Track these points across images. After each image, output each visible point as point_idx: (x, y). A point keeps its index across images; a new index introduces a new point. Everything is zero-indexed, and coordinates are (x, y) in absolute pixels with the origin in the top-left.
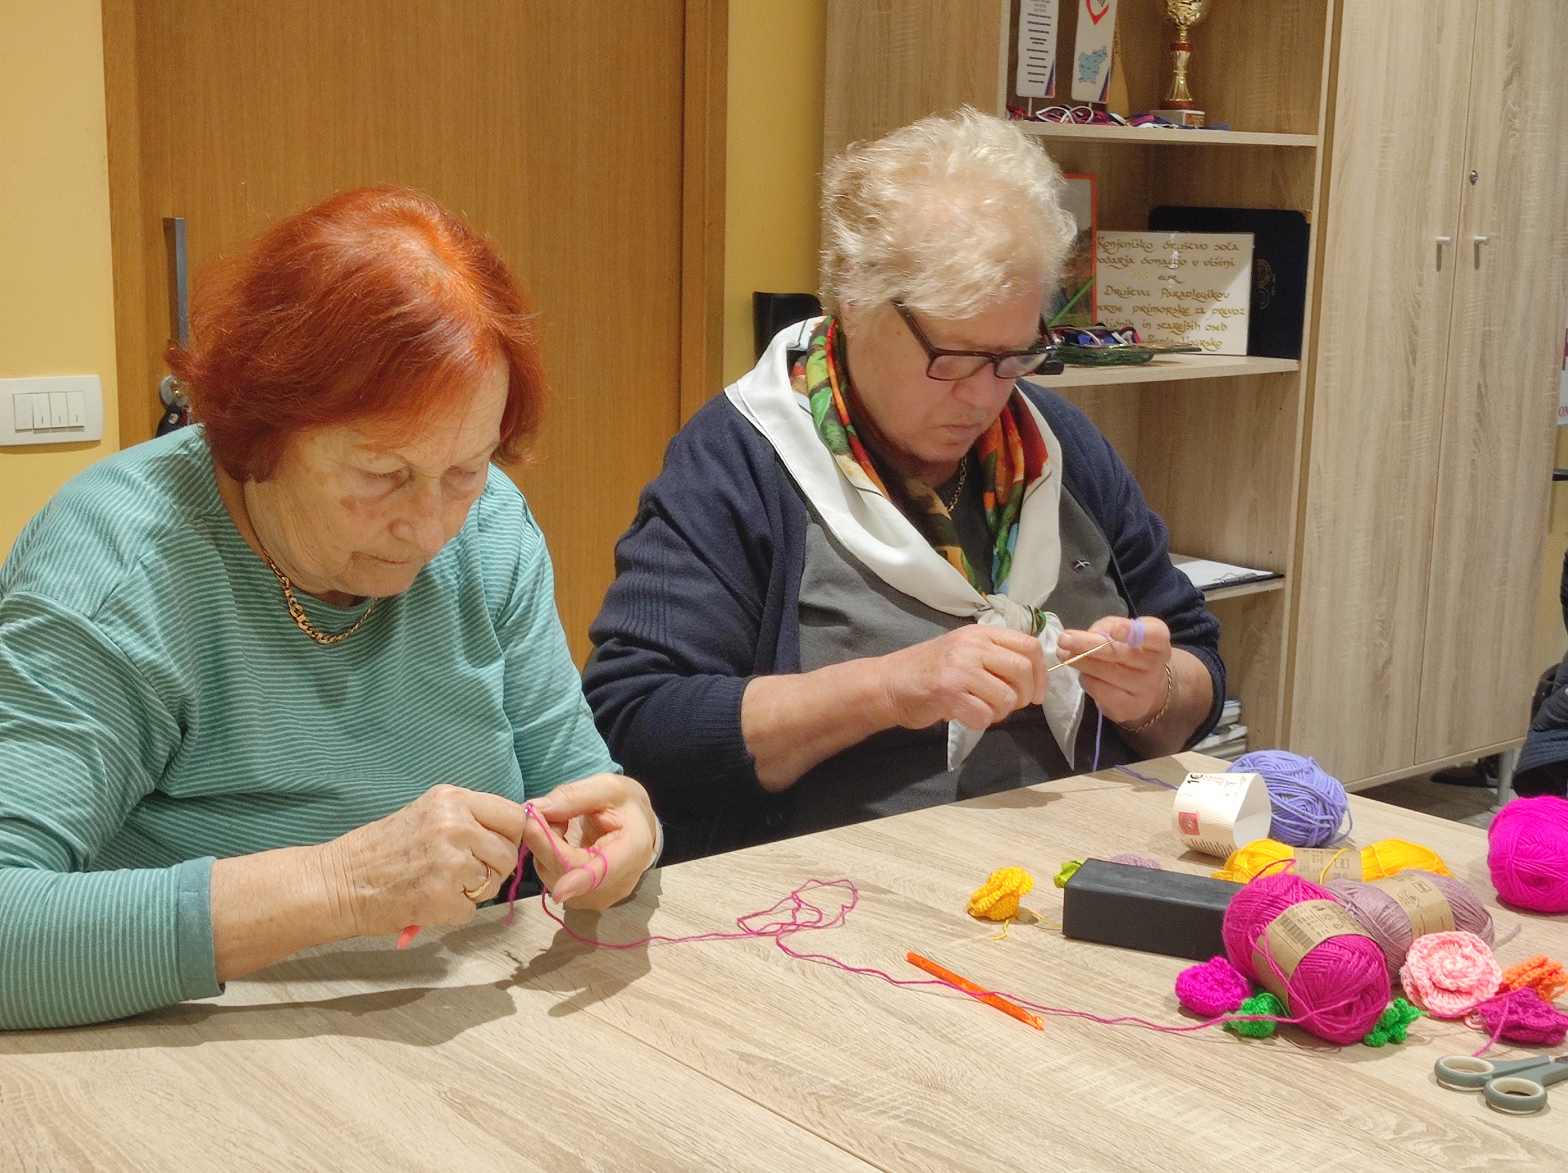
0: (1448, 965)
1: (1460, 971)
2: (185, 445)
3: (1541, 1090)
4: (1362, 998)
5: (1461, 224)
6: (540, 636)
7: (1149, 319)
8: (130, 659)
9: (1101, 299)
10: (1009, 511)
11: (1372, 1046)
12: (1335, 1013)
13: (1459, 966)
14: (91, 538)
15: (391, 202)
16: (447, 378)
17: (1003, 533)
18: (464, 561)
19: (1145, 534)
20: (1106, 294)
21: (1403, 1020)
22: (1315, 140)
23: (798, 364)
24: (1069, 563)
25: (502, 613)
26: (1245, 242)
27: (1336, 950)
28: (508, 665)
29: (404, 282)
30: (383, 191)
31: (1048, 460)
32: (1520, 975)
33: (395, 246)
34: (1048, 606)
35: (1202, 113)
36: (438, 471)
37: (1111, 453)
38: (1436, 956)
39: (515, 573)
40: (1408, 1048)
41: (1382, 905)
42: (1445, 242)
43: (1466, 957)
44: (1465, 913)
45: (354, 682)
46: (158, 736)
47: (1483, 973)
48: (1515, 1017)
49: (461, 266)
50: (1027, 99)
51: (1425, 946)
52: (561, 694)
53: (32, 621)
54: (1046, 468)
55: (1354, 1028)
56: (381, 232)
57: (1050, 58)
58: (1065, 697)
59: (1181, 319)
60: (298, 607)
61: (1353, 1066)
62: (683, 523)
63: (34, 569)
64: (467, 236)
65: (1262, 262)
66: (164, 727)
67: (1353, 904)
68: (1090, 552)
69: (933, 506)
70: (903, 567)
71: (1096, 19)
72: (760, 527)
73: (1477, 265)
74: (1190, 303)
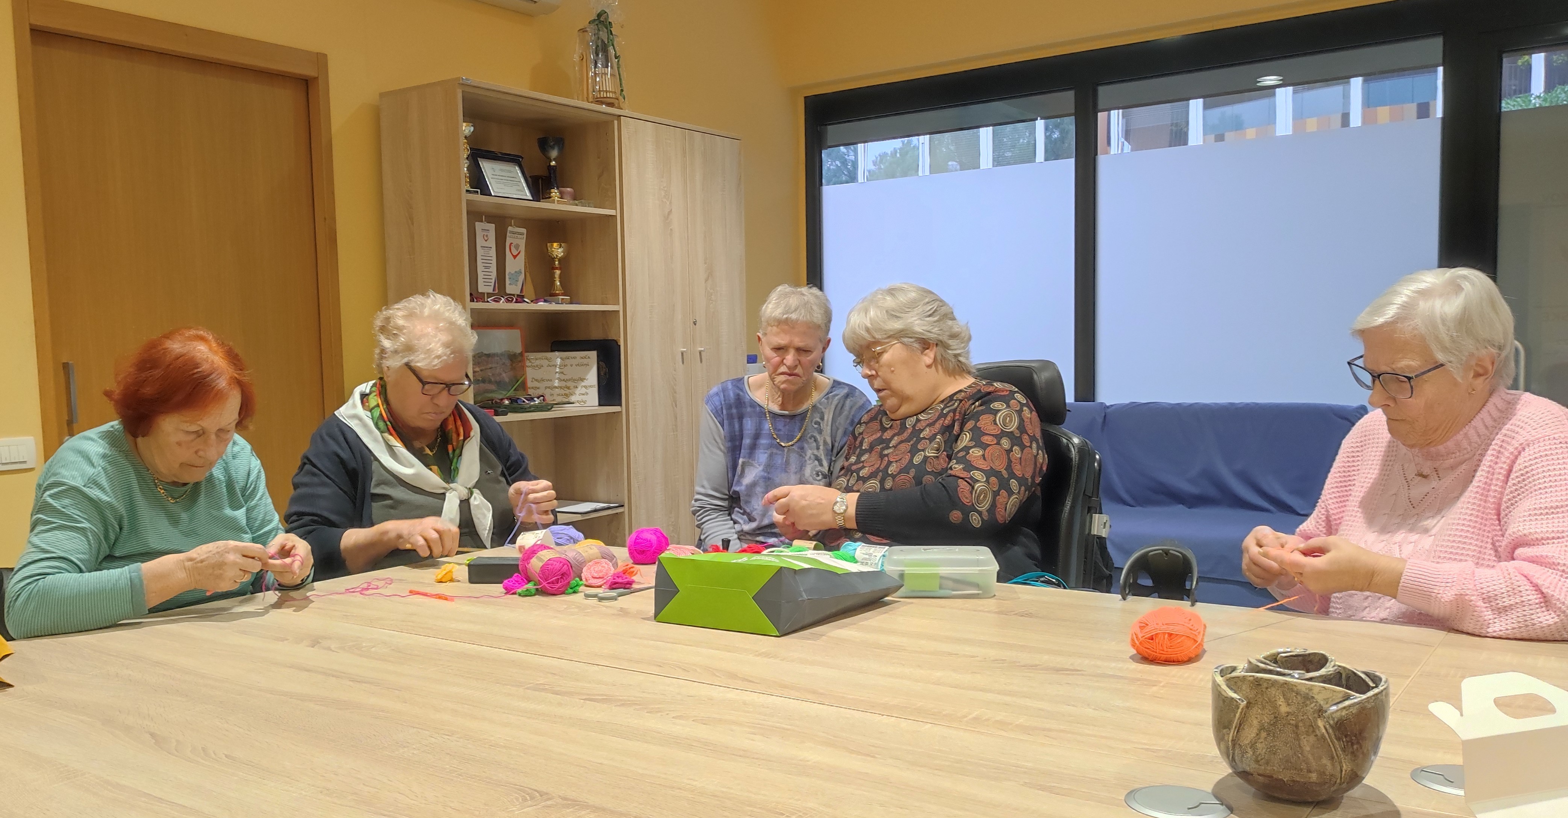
0: (596, 569)
1: (599, 572)
2: (112, 427)
4: (562, 577)
5: (692, 343)
6: (260, 499)
7: (552, 392)
8: (100, 500)
9: (530, 384)
10: (457, 452)
11: (564, 594)
12: (552, 583)
14: (80, 459)
15: (193, 332)
16: (216, 394)
17: (455, 460)
18: (227, 470)
19: (519, 460)
20: (532, 381)
21: (578, 586)
22: (618, 308)
23: (365, 399)
24: (483, 471)
25: (244, 489)
26: (593, 354)
27: (552, 562)
28: (248, 510)
29: (199, 361)
30: (190, 328)
31: (473, 431)
33: (195, 348)
34: (476, 486)
35: (569, 298)
36: (215, 430)
37: (502, 430)
38: (593, 567)
39: (249, 475)
41: (574, 553)
42: (684, 351)
43: (602, 567)
44: (606, 556)
45: (184, 516)
46: (111, 531)
47: (608, 571)
49: (221, 354)
50: (484, 293)
51: (590, 566)
52: (271, 521)
53: (60, 489)
54: (472, 434)
56: (189, 343)
57: (494, 275)
58: (483, 521)
59: (567, 391)
60: (161, 487)
62: (319, 465)
63: (57, 471)
64: (223, 343)
65: (600, 363)
66: (113, 526)
68: (493, 467)
69: (425, 451)
70: (413, 475)
71: (515, 257)
72: (352, 464)
73: (701, 361)
74: (569, 384)
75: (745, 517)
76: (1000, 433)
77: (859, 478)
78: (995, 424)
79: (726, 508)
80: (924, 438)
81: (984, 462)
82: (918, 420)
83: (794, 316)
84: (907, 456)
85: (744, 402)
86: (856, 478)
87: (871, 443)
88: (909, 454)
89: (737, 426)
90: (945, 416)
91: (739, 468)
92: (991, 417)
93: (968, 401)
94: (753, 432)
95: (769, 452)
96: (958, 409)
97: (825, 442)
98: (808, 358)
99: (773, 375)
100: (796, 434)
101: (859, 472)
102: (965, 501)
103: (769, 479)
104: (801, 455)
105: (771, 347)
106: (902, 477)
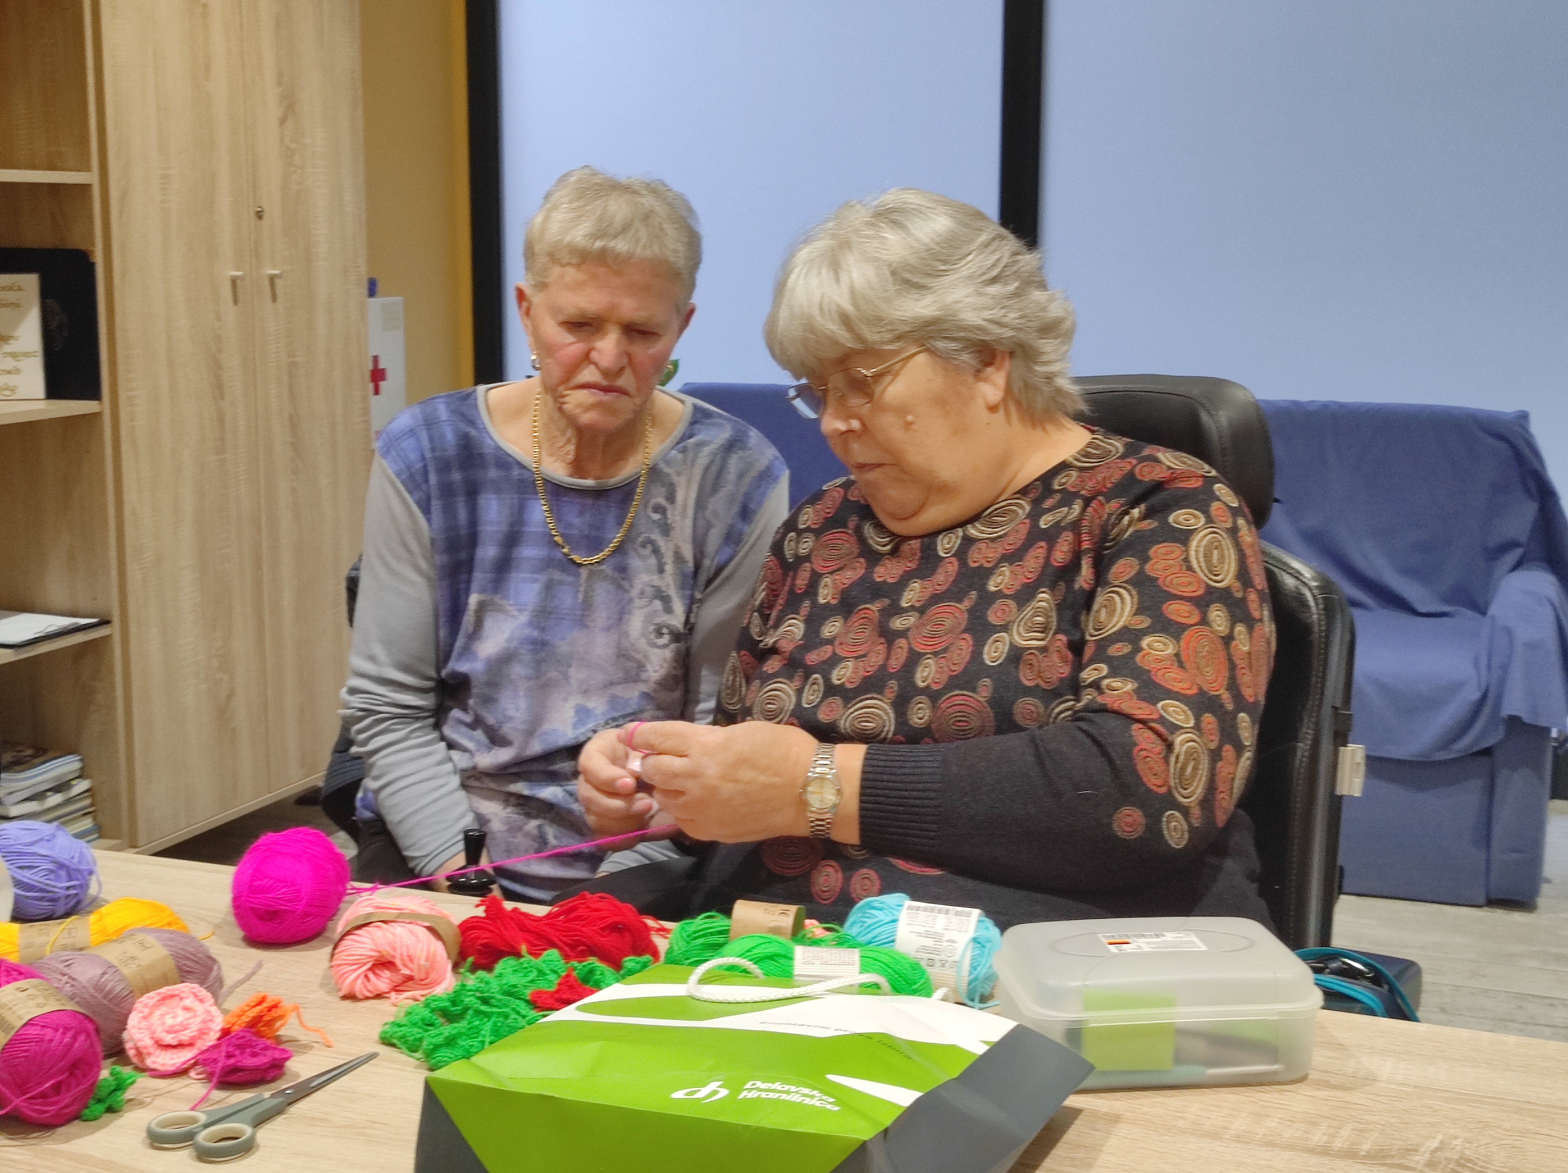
0: (169, 1021)
1: (180, 1024)
3: (248, 1130)
4: (71, 1074)
5: (253, 259)
11: (86, 1120)
12: (43, 1095)
13: (180, 1019)
21: (120, 1086)
22: (89, 178)
26: (30, 282)
27: (38, 1030)
32: (240, 1016)
38: (158, 1013)
40: (127, 1115)
41: (99, 971)
42: (239, 277)
43: (187, 1009)
44: (188, 963)
47: (204, 1022)
48: (232, 1061)
51: (146, 1006)
55: (64, 1107)
61: (64, 1147)
65: (48, 301)
67: (70, 977)
75: (479, 734)
76: (1205, 594)
77: (831, 690)
78: (1190, 568)
79: (429, 710)
80: (999, 595)
81: (1182, 675)
82: (968, 541)
83: (621, 245)
84: (963, 643)
85: (481, 456)
86: (822, 689)
87: (843, 591)
88: (966, 636)
89: (462, 514)
90: (1051, 536)
91: (469, 618)
92: (1176, 549)
93: (1108, 500)
94: (504, 528)
95: (543, 578)
96: (1085, 523)
97: (678, 558)
98: (652, 351)
99: (561, 388)
100: (610, 536)
101: (830, 673)
102: (1152, 782)
103: (544, 644)
104: (620, 587)
105: (561, 318)
106: (959, 700)
